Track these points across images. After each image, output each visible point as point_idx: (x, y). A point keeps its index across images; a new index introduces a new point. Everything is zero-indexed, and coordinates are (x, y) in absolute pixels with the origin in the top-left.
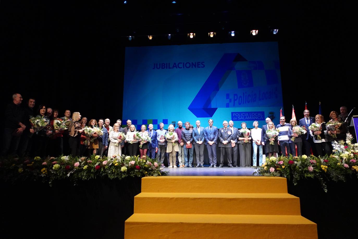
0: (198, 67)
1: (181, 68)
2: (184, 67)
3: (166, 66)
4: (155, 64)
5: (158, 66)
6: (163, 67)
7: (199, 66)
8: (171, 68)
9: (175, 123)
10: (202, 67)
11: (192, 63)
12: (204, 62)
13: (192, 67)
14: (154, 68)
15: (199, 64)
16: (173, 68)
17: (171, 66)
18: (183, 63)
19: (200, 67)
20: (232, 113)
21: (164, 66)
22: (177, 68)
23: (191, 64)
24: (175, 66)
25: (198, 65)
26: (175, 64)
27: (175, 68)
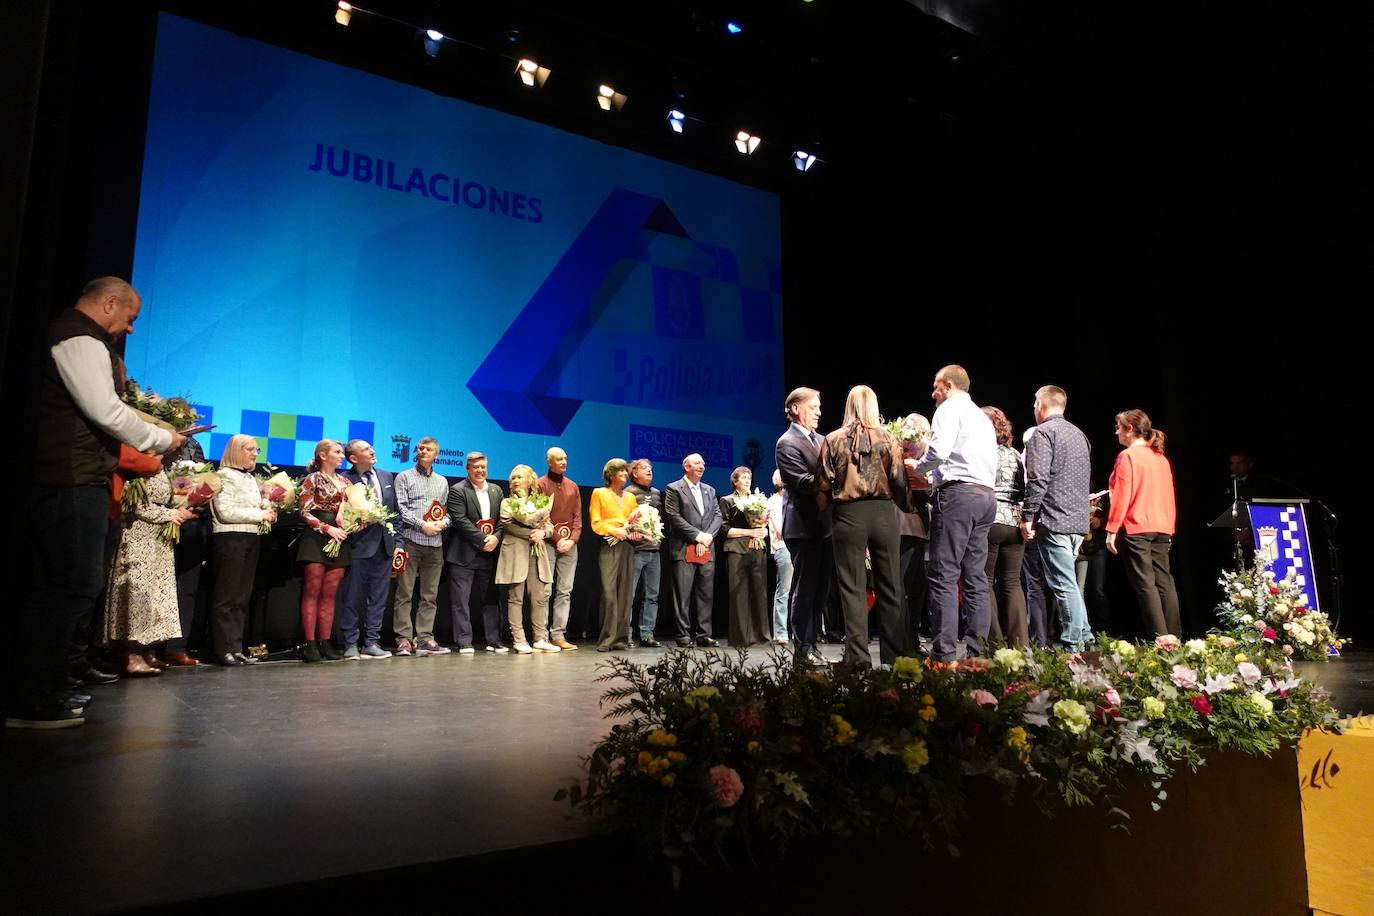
0: (516, 215)
1: (445, 199)
2: (456, 200)
3: (374, 170)
4: (320, 148)
5: (338, 165)
6: (363, 173)
7: (520, 211)
8: (398, 188)
9: (406, 444)
10: (531, 219)
11: (493, 190)
12: (539, 201)
13: (492, 210)
14: (316, 167)
15: (520, 201)
16: (408, 189)
17: (401, 178)
18: (452, 180)
19: (521, 217)
20: (634, 428)
21: (368, 168)
22: (425, 194)
23: (488, 193)
24: (415, 182)
25: (516, 206)
26: (417, 173)
27: (416, 192)
